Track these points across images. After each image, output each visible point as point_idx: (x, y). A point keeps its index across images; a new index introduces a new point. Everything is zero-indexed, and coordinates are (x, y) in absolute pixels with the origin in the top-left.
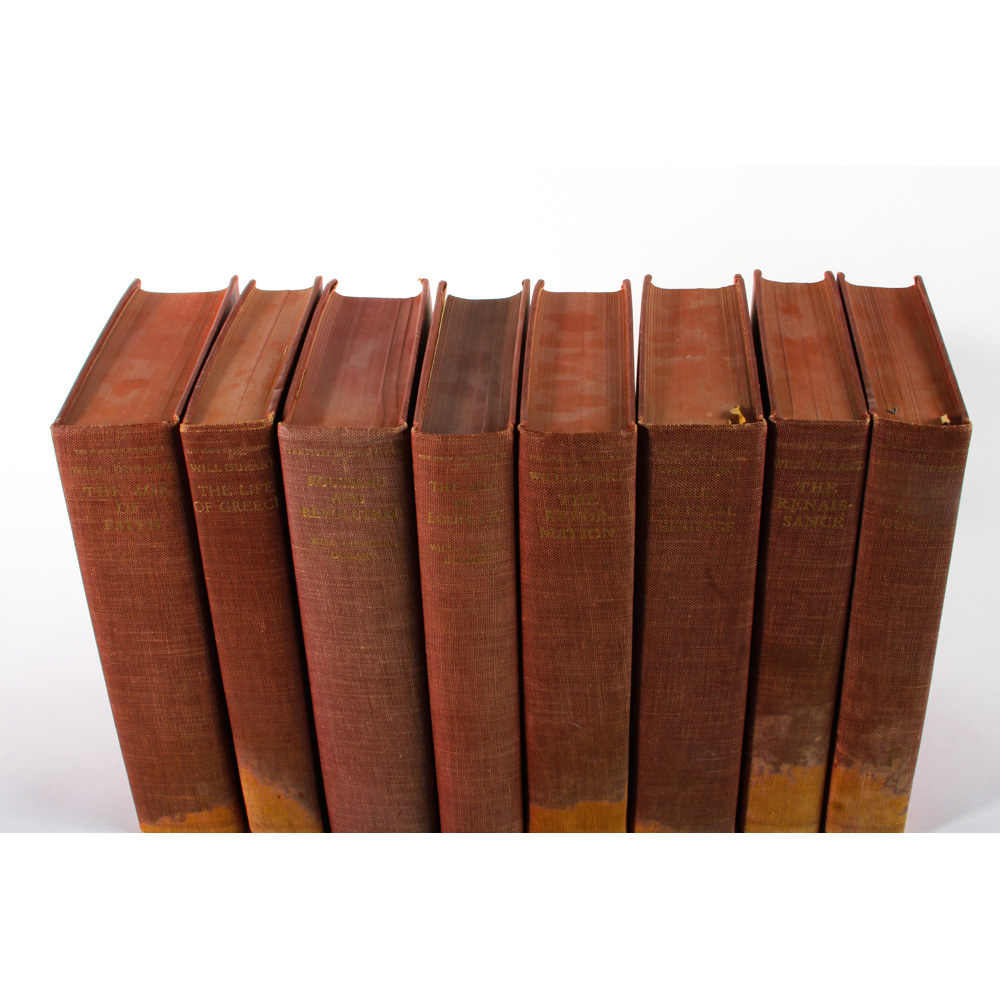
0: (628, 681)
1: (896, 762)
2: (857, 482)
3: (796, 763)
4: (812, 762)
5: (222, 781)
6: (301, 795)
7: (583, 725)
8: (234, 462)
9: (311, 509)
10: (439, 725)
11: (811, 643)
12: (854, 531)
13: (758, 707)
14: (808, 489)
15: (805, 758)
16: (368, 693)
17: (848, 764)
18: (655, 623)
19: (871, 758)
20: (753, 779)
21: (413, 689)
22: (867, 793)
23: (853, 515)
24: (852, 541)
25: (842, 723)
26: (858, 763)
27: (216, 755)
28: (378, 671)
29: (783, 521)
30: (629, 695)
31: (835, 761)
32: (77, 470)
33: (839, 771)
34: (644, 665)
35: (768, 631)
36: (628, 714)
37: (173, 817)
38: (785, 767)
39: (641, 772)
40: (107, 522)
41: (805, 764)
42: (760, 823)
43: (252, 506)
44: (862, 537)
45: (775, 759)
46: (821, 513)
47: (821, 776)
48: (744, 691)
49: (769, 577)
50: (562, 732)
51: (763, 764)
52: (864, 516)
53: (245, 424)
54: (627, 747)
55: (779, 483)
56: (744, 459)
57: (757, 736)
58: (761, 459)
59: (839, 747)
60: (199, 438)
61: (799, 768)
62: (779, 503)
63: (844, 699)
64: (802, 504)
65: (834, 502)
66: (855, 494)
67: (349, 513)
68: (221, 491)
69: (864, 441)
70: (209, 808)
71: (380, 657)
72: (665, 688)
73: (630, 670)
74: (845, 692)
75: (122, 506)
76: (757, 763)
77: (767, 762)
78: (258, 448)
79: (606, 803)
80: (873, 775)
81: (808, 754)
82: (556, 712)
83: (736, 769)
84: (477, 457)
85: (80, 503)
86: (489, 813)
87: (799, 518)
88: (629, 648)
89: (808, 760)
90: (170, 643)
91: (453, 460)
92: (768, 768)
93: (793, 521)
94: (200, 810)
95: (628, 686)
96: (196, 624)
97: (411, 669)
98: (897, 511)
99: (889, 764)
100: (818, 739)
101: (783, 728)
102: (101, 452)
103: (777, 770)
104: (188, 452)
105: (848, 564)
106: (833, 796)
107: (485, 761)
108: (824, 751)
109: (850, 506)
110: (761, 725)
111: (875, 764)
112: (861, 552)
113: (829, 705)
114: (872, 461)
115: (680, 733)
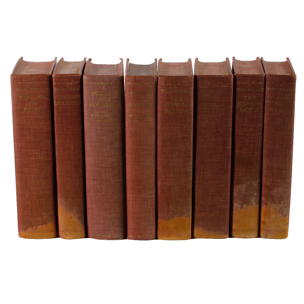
0: (191, 168)
1: (282, 202)
2: (262, 95)
3: (248, 204)
4: (254, 204)
5: (52, 212)
6: (79, 217)
7: (176, 185)
8: (69, 87)
9: (92, 103)
10: (129, 184)
11: (251, 155)
12: (262, 114)
13: (235, 182)
14: (247, 98)
15: (251, 202)
16: (106, 173)
17: (266, 204)
18: (200, 146)
19: (274, 201)
20: (234, 212)
21: (121, 171)
22: (273, 216)
23: (262, 107)
24: (262, 117)
25: (263, 188)
26: (269, 203)
27: (51, 202)
28: (110, 163)
29: (240, 110)
30: (192, 174)
31: (262, 204)
32: (18, 90)
33: (263, 207)
34: (197, 163)
35: (237, 151)
36: (192, 181)
37: (33, 228)
38: (245, 206)
39: (196, 207)
40: (25, 109)
41: (251, 204)
42: (237, 231)
43: (73, 103)
44: (265, 116)
45: (241, 203)
46: (251, 107)
47: (258, 210)
48: (230, 174)
49: (236, 131)
50: (170, 188)
51: (237, 205)
52: (265, 108)
53: (73, 74)
54: (191, 195)
55: (238, 96)
56: (227, 87)
57: (235, 194)
58: (232, 87)
59: (263, 198)
60: (59, 78)
61: (249, 206)
62: (238, 103)
63: (264, 178)
64: (246, 103)
65: (255, 102)
66: (262, 100)
67: (104, 104)
68: (64, 97)
69: (263, 81)
70: (46, 223)
71: (111, 158)
72: (204, 172)
73: (192, 164)
74: (264, 174)
75: (31, 103)
76: (235, 205)
77: (239, 204)
78: (77, 82)
79: (184, 218)
80: (275, 208)
81: (252, 200)
82: (168, 180)
83: (228, 206)
84: (145, 83)
85: (17, 101)
86: (144, 221)
87: (245, 109)
88: (192, 155)
89: (252, 203)
90: (41, 155)
91: (138, 84)
92: (239, 206)
93: (243, 109)
94: (43, 224)
95: (191, 170)
96: (50, 148)
97: (120, 164)
98: (275, 105)
99: (280, 203)
100: (255, 194)
101: (243, 190)
102: (26, 83)
103: (242, 207)
104: (54, 83)
105: (261, 125)
106: (262, 219)
107: (144, 198)
108: (258, 200)
109: (261, 104)
110: (236, 188)
111: (275, 203)
112: (265, 122)
113: (258, 181)
114: (266, 89)
115: (209, 190)
